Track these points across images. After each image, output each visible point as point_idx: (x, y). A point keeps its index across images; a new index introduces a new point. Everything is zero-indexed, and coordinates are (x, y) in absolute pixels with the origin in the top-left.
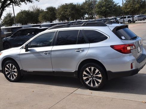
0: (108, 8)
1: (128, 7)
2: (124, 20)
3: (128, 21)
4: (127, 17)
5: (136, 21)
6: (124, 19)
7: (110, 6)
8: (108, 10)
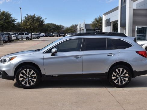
0: (6, 23)
1: (28, 24)
2: (22, 37)
3: (25, 38)
4: (25, 34)
5: (34, 38)
6: (23, 35)
7: (8, 20)
8: (6, 25)
